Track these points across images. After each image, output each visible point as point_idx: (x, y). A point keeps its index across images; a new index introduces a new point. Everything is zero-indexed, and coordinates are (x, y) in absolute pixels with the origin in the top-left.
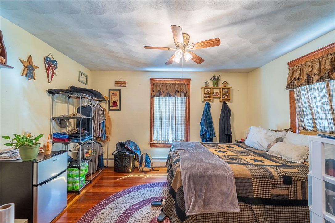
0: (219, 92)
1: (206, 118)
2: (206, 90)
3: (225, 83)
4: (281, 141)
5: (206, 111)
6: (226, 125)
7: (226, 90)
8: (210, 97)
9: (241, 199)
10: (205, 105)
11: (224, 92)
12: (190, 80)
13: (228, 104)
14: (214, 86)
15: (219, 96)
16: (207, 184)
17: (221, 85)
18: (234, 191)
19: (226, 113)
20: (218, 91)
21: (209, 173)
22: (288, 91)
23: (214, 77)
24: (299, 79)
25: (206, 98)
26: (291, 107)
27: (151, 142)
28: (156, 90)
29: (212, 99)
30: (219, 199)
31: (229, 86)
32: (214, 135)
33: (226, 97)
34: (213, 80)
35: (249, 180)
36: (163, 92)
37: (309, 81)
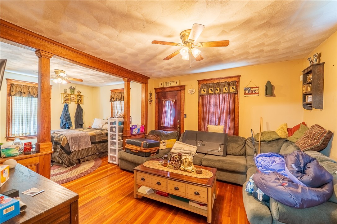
0: (75, 98)
1: (66, 114)
2: (65, 95)
3: (79, 92)
4: (107, 123)
5: (66, 110)
6: (80, 119)
7: (80, 96)
8: (68, 100)
9: (92, 143)
10: (65, 105)
11: (78, 98)
12: (52, 86)
13: (81, 105)
14: (71, 93)
15: (75, 100)
16: (79, 140)
17: (76, 93)
18: (90, 140)
19: (80, 111)
20: (74, 96)
21: (79, 136)
22: (111, 102)
23: (72, 87)
24: (114, 98)
25: (65, 100)
26: (111, 109)
27: (9, 136)
28: (16, 90)
29: (70, 101)
30: (84, 144)
31: (81, 94)
32: (71, 125)
33: (79, 101)
34: (70, 89)
35: (95, 136)
36: (24, 93)
37: (116, 100)
